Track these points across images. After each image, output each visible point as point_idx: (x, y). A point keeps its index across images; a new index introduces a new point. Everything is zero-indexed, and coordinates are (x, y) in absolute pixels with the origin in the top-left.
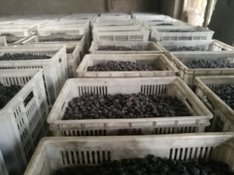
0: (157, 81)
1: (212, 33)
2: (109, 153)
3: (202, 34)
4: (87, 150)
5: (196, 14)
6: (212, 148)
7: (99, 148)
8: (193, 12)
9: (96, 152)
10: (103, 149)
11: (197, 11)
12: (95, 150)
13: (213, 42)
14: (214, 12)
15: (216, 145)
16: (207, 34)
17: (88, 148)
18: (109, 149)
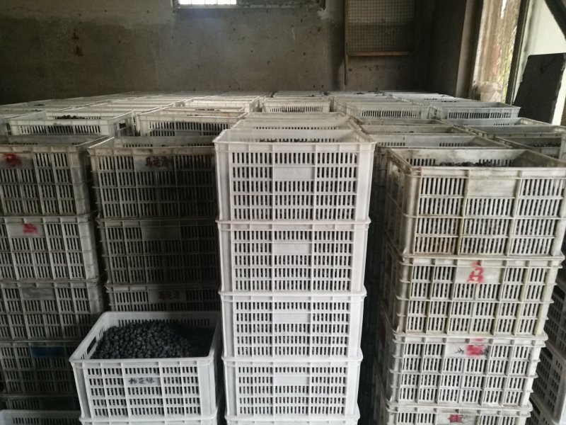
0: (456, 139)
1: (517, 110)
2: (434, 160)
3: (504, 110)
4: (419, 158)
5: (494, 91)
6: (510, 161)
7: (428, 156)
8: (489, 87)
9: (425, 160)
10: (430, 157)
11: (495, 86)
12: (425, 158)
13: (520, 120)
14: (521, 84)
15: (514, 158)
16: (511, 110)
17: (420, 156)
18: (434, 158)
